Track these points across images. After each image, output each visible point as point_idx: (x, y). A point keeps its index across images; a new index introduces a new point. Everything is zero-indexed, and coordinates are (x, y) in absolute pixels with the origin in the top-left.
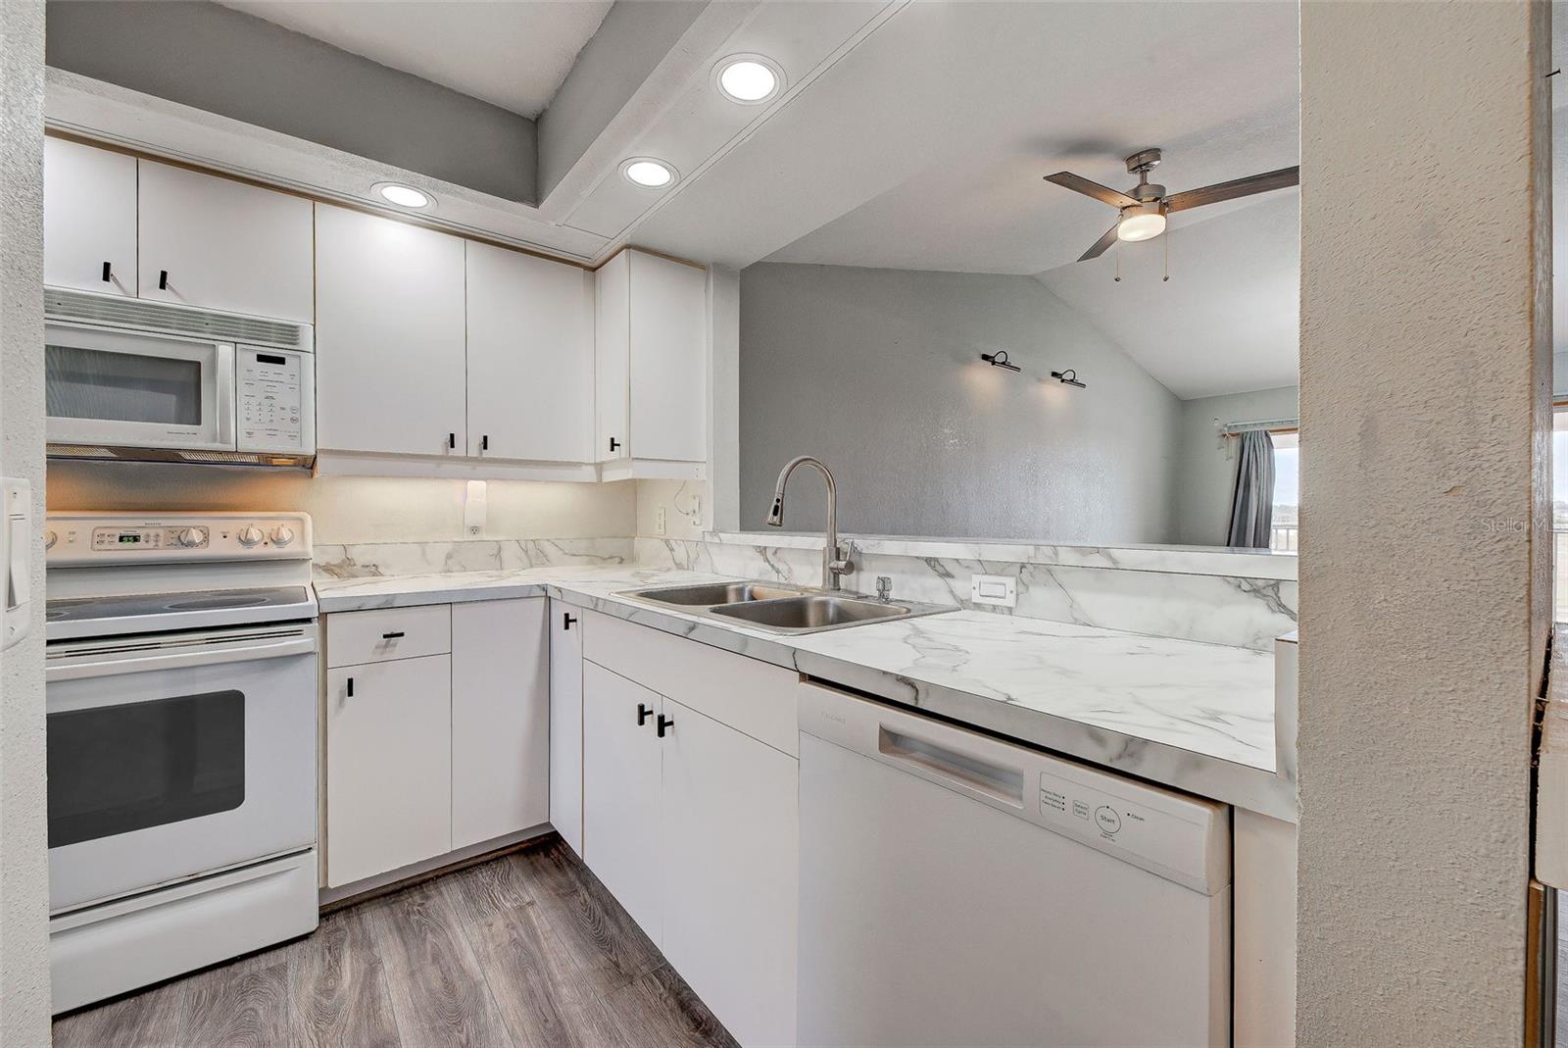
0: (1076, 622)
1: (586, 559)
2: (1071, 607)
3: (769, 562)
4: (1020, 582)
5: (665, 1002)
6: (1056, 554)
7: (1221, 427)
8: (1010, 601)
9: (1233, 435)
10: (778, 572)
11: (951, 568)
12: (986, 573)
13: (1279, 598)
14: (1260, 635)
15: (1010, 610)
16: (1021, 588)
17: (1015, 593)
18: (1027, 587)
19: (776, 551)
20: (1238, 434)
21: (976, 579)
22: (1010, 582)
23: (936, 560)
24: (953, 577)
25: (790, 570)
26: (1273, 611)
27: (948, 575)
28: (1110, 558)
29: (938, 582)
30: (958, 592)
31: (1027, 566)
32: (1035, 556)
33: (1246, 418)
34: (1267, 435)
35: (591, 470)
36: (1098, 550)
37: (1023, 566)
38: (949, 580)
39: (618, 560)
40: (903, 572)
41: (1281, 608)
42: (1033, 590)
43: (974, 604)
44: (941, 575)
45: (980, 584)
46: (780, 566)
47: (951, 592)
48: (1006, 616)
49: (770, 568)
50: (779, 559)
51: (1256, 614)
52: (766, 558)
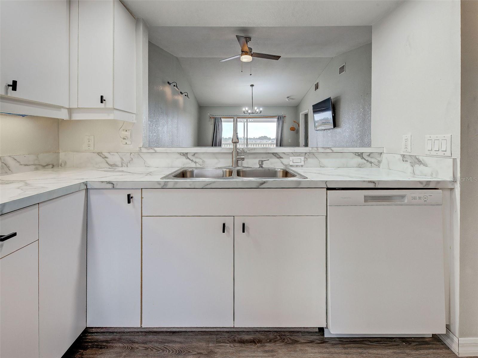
0: (321, 167)
1: (34, 167)
2: (319, 163)
3: (190, 159)
4: (305, 158)
5: (235, 347)
6: (318, 149)
7: (210, 116)
8: (302, 163)
9: (213, 118)
10: (196, 163)
11: (281, 155)
12: (294, 156)
13: (363, 156)
14: (360, 164)
15: (302, 166)
16: (305, 160)
18: (307, 159)
19: (194, 154)
21: (291, 158)
22: (302, 158)
23: (276, 153)
24: (282, 158)
25: (203, 162)
27: (281, 158)
28: (331, 150)
29: (277, 160)
30: (284, 162)
31: (307, 153)
33: (217, 113)
34: (221, 119)
35: (66, 111)
36: (328, 148)
37: (306, 153)
38: (281, 159)
39: (51, 166)
41: (363, 158)
42: (309, 160)
43: (290, 165)
44: (278, 158)
45: (293, 159)
46: (197, 160)
47: (282, 163)
48: (301, 168)
49: (190, 161)
50: (196, 158)
51: (359, 160)
52: (188, 157)
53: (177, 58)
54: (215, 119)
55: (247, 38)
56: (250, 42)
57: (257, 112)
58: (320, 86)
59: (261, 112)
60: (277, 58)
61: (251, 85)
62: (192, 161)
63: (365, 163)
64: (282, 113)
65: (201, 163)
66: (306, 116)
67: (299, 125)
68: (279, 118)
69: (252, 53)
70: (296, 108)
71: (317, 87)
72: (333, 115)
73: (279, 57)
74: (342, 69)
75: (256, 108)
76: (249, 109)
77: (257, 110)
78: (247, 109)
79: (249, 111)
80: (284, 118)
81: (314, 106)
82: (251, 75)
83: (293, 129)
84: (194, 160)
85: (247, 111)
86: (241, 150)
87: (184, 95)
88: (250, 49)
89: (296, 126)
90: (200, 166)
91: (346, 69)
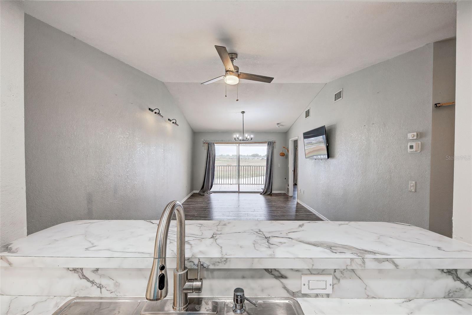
0: (368, 297)
2: (366, 289)
3: (87, 278)
4: (334, 278)
7: (203, 141)
8: (329, 290)
9: (206, 143)
10: (100, 287)
11: (284, 272)
12: (311, 274)
13: (457, 274)
14: (451, 291)
15: (328, 296)
16: (335, 281)
17: (332, 285)
18: (339, 280)
20: (207, 143)
21: (305, 279)
22: (329, 279)
23: (275, 269)
24: (286, 278)
25: (117, 285)
26: (455, 280)
27: (283, 276)
29: (274, 282)
30: (289, 287)
32: (351, 265)
33: (210, 139)
34: (214, 144)
37: (335, 271)
38: (283, 280)
40: (243, 277)
41: (458, 278)
42: (342, 281)
43: (303, 294)
44: (277, 277)
45: (309, 282)
46: (104, 282)
47: (285, 288)
48: (325, 299)
49: (89, 284)
50: (101, 276)
51: (449, 282)
52: (83, 275)
53: (163, 83)
54: (209, 144)
55: (232, 53)
56: (236, 59)
57: (248, 139)
58: (311, 113)
59: (252, 139)
60: (269, 80)
61: (242, 112)
62: (93, 282)
63: (461, 289)
64: (271, 139)
65: (112, 287)
66: (296, 142)
67: (288, 151)
68: (270, 143)
69: (239, 74)
70: (285, 134)
71: (307, 114)
72: (327, 145)
73: (272, 79)
74: (338, 96)
75: (246, 135)
76: (240, 135)
77: (248, 137)
78: (238, 136)
79: (241, 138)
80: (274, 144)
81: (304, 134)
82: (237, 100)
83: (283, 155)
84: (98, 281)
85: (238, 138)
86: (196, 262)
87: (172, 121)
88: (237, 68)
89: (285, 152)
90: (109, 295)
91: (344, 95)
